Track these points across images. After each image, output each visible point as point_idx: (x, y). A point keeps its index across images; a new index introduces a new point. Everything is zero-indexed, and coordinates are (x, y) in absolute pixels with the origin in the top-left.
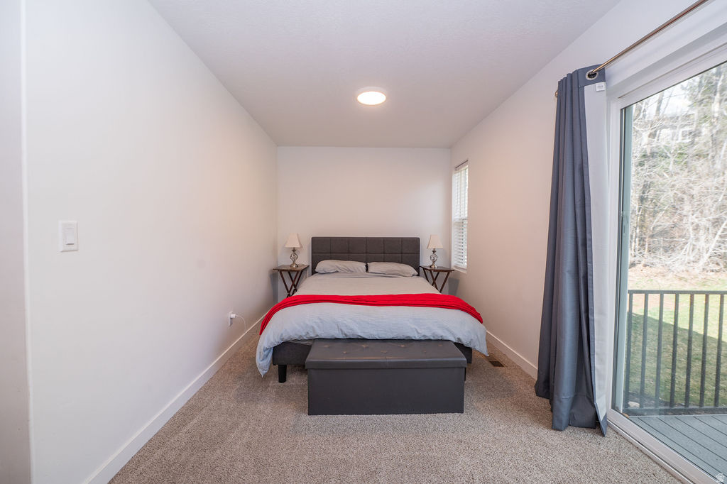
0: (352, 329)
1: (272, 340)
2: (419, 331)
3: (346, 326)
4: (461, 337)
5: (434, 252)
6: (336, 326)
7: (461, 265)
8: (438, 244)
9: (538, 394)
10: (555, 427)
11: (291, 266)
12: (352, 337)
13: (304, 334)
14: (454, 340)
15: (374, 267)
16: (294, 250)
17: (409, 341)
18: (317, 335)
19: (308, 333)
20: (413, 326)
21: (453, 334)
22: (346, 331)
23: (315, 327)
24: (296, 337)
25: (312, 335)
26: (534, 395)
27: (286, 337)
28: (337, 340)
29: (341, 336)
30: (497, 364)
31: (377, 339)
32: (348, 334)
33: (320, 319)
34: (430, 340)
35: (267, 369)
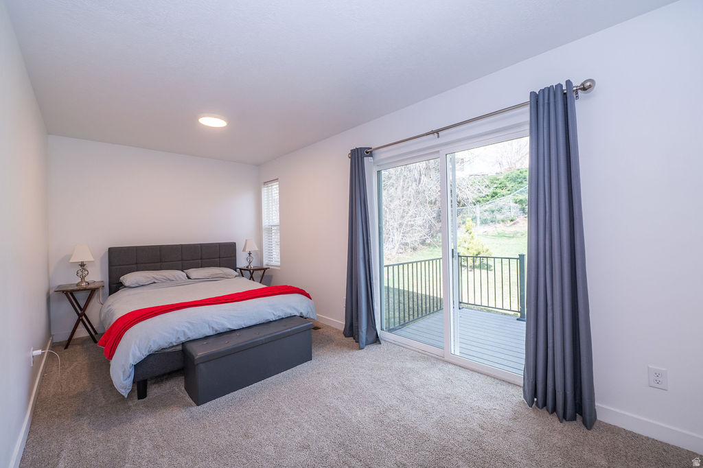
0: (222, 325)
1: (138, 354)
2: (275, 314)
3: (217, 323)
4: (302, 311)
5: (250, 254)
6: (207, 326)
7: (273, 263)
8: (253, 247)
9: (346, 336)
10: (361, 348)
11: (77, 285)
12: (221, 331)
13: (174, 340)
14: (298, 314)
15: (194, 273)
16: (82, 265)
17: (269, 322)
18: (189, 338)
19: (179, 338)
20: (270, 311)
21: (297, 310)
22: (216, 327)
23: (186, 331)
24: (165, 345)
25: (183, 339)
26: (344, 338)
27: (155, 348)
28: (207, 337)
29: (211, 333)
30: (316, 328)
31: (243, 328)
32: (218, 329)
33: (190, 323)
34: (283, 318)
35: (131, 387)
